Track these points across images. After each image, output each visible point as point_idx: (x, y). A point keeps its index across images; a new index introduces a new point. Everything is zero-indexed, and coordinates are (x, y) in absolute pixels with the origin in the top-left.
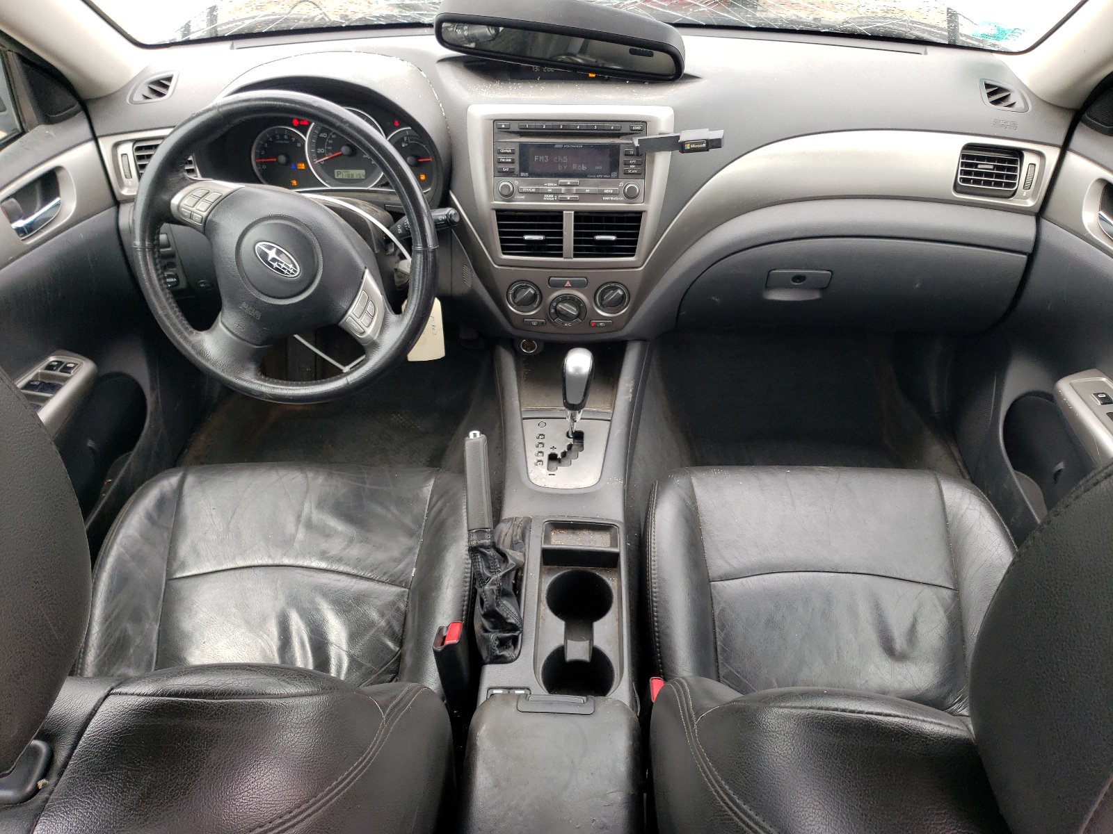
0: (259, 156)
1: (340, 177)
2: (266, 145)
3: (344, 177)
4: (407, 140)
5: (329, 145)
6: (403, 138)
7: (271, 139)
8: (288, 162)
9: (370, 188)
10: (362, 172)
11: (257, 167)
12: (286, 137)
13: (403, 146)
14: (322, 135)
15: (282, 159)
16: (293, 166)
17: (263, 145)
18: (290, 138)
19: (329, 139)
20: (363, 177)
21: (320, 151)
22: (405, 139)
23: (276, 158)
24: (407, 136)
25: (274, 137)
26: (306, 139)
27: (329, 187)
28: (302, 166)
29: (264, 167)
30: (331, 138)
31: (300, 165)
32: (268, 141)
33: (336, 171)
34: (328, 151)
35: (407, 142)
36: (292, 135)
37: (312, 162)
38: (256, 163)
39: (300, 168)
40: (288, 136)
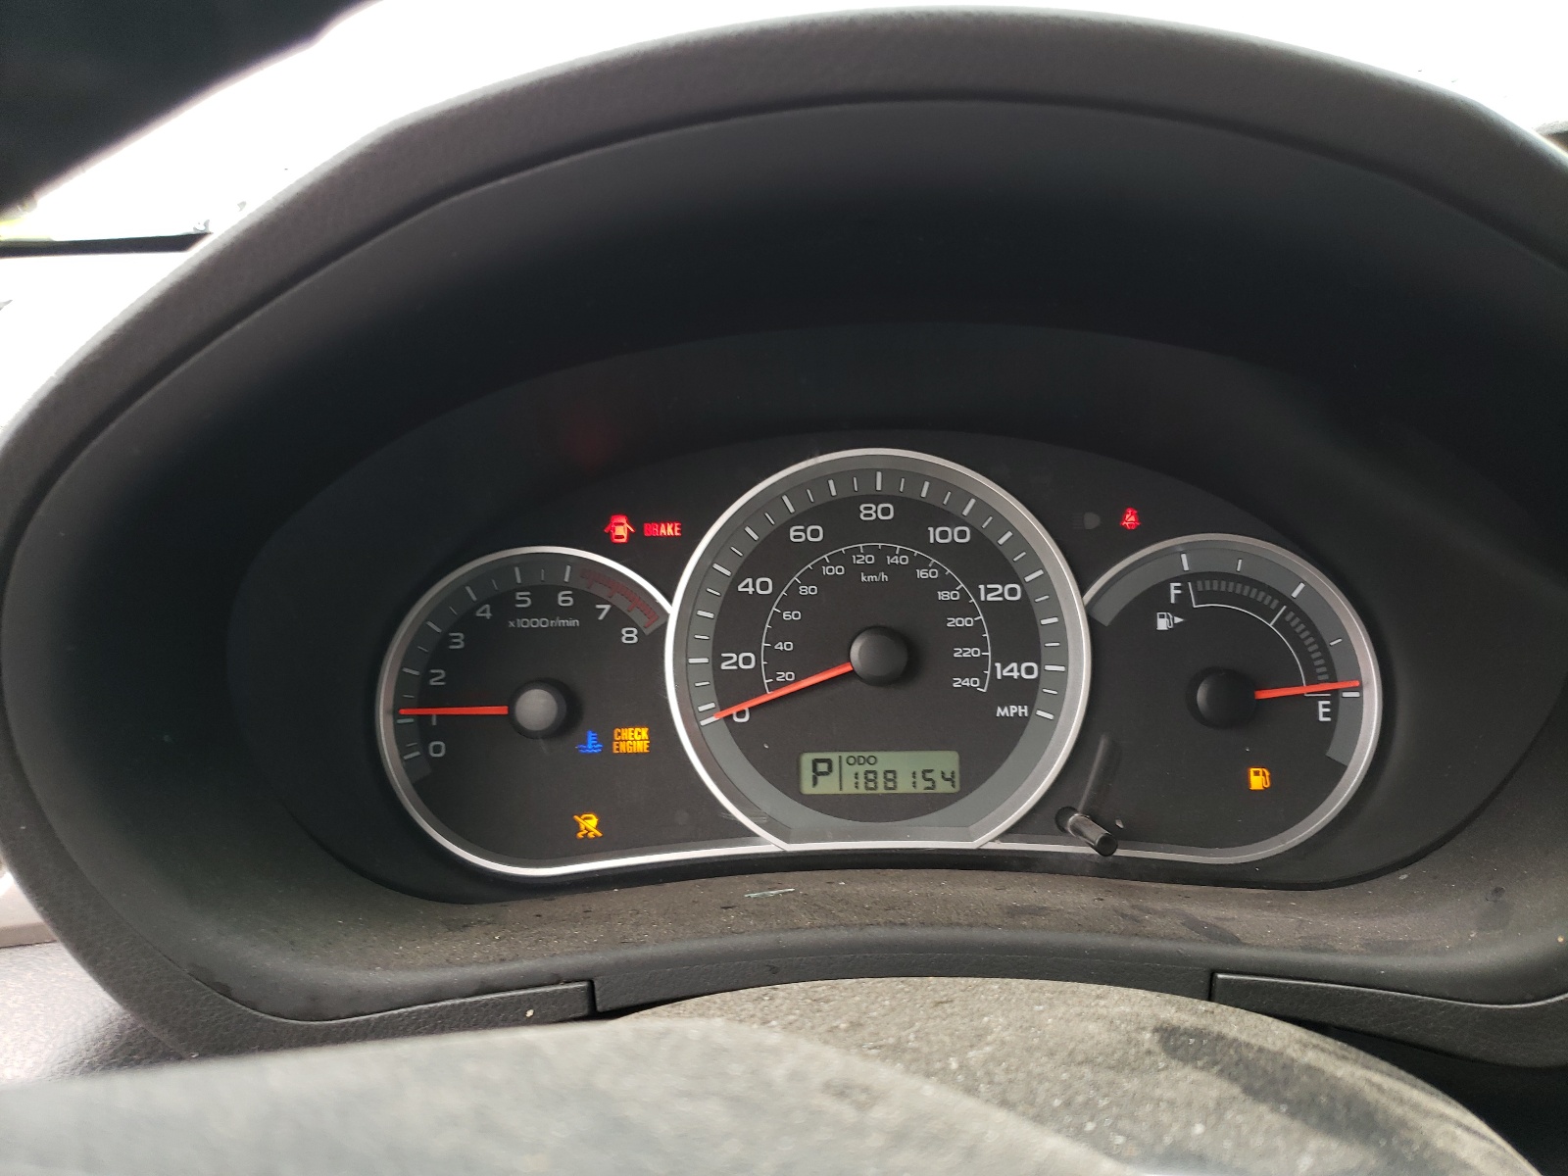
0: (416, 693)
1: (828, 786)
2: (459, 641)
3: (849, 788)
4: (1183, 598)
5: (781, 630)
6: (1164, 587)
7: (485, 612)
8: (570, 720)
9: (985, 839)
10: (946, 761)
11: (403, 750)
12: (564, 599)
13: (1163, 624)
14: (747, 586)
15: (536, 706)
16: (592, 745)
17: (446, 640)
18: (585, 603)
19: (783, 606)
20: (943, 787)
21: (732, 661)
22: (1174, 591)
23: (511, 703)
24: (1184, 578)
25: (504, 604)
26: (673, 610)
27: (770, 844)
28: (635, 739)
29: (438, 749)
30: (792, 601)
31: (628, 733)
32: (467, 622)
33: (807, 759)
34: (777, 661)
35: (1180, 607)
36: (599, 590)
37: (691, 717)
38: (397, 727)
39: (623, 748)
40: (577, 594)
